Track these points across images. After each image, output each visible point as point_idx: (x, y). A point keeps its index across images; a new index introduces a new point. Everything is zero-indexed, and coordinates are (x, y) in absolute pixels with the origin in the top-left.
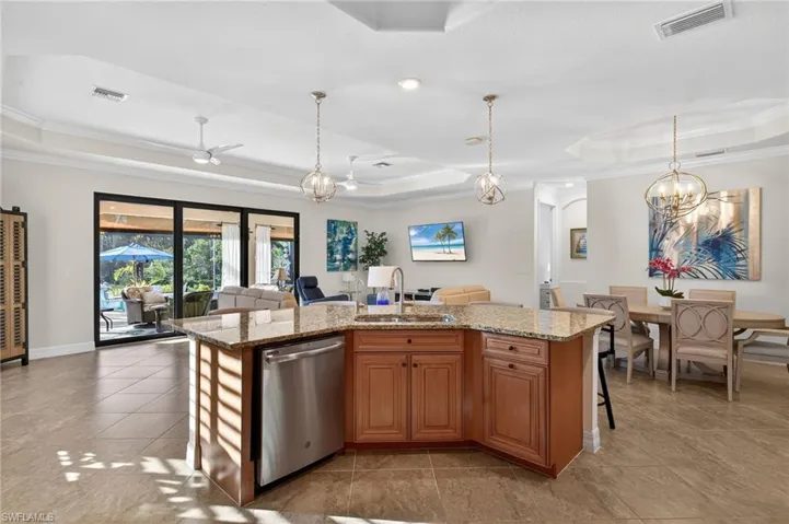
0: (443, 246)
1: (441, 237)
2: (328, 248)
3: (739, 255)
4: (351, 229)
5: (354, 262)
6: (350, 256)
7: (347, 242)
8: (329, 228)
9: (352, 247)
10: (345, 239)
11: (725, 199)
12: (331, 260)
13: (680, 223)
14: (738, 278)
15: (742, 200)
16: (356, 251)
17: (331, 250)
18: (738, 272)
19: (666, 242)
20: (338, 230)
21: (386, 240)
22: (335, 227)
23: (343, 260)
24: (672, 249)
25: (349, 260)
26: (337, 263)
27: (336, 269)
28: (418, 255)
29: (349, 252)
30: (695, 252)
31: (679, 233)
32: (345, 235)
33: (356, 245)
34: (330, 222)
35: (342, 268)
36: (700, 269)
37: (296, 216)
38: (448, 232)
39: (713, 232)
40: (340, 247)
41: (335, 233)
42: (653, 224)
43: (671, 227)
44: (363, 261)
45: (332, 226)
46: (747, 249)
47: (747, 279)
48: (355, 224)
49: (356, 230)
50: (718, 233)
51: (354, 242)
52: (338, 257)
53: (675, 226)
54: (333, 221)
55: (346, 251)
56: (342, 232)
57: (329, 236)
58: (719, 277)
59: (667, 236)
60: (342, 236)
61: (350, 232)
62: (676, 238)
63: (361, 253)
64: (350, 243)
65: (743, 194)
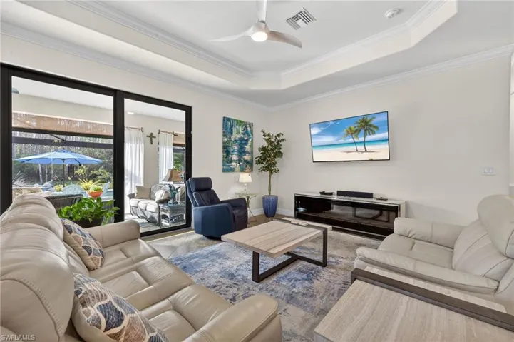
0: (355, 143)
1: (353, 133)
2: (224, 147)
4: (248, 128)
5: (250, 163)
6: (247, 157)
7: (243, 142)
8: (225, 127)
9: (247, 148)
10: (241, 139)
12: (227, 160)
16: (252, 153)
17: (227, 150)
20: (234, 130)
21: (283, 140)
22: (231, 126)
23: (239, 161)
25: (245, 161)
26: (234, 164)
27: (232, 170)
28: (320, 155)
33: (252, 146)
34: (226, 120)
35: (238, 168)
37: (188, 110)
38: (365, 125)
40: (236, 148)
44: (259, 162)
45: (228, 124)
48: (251, 125)
49: (252, 131)
51: (250, 144)
52: (235, 157)
54: (229, 120)
55: (242, 152)
56: (238, 133)
57: (225, 135)
60: (238, 136)
61: (246, 133)
63: (257, 154)
64: (246, 144)
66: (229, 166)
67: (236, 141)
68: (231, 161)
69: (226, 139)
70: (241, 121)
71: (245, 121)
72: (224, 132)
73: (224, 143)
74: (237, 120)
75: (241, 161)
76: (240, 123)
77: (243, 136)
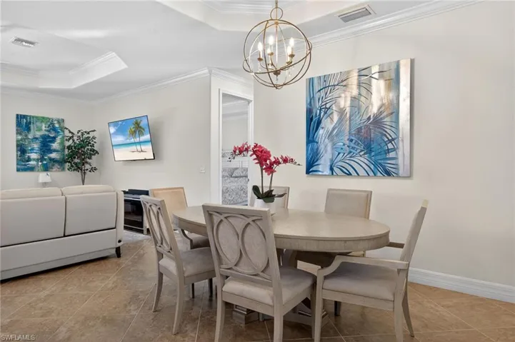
1: (133, 134)
2: (18, 146)
3: (390, 146)
8: (19, 124)
11: (376, 76)
13: (334, 107)
14: (388, 174)
15: (393, 76)
18: (388, 167)
19: (321, 132)
24: (326, 140)
29: (51, 151)
30: (347, 142)
31: (332, 120)
32: (43, 133)
34: (20, 118)
36: (352, 163)
39: (365, 117)
40: (36, 146)
41: (29, 129)
42: (309, 112)
43: (325, 113)
46: (398, 137)
47: (398, 176)
50: (369, 118)
53: (329, 112)
54: (25, 117)
56: (40, 130)
58: (371, 174)
59: (322, 125)
60: (38, 134)
62: (330, 127)
65: (393, 67)
66: (25, 165)
67: (37, 138)
68: (29, 160)
69: (20, 137)
70: (43, 118)
71: (50, 117)
72: (17, 130)
73: (17, 141)
74: (37, 117)
75: (45, 160)
76: (43, 119)
77: (47, 133)
